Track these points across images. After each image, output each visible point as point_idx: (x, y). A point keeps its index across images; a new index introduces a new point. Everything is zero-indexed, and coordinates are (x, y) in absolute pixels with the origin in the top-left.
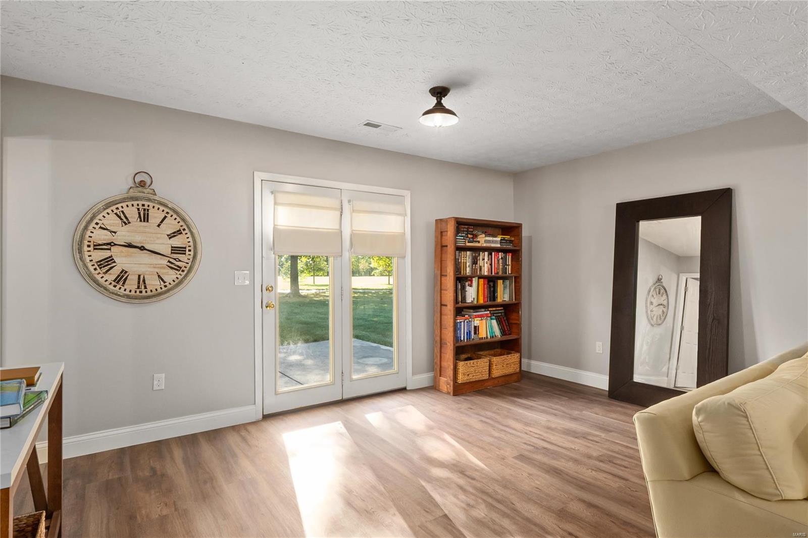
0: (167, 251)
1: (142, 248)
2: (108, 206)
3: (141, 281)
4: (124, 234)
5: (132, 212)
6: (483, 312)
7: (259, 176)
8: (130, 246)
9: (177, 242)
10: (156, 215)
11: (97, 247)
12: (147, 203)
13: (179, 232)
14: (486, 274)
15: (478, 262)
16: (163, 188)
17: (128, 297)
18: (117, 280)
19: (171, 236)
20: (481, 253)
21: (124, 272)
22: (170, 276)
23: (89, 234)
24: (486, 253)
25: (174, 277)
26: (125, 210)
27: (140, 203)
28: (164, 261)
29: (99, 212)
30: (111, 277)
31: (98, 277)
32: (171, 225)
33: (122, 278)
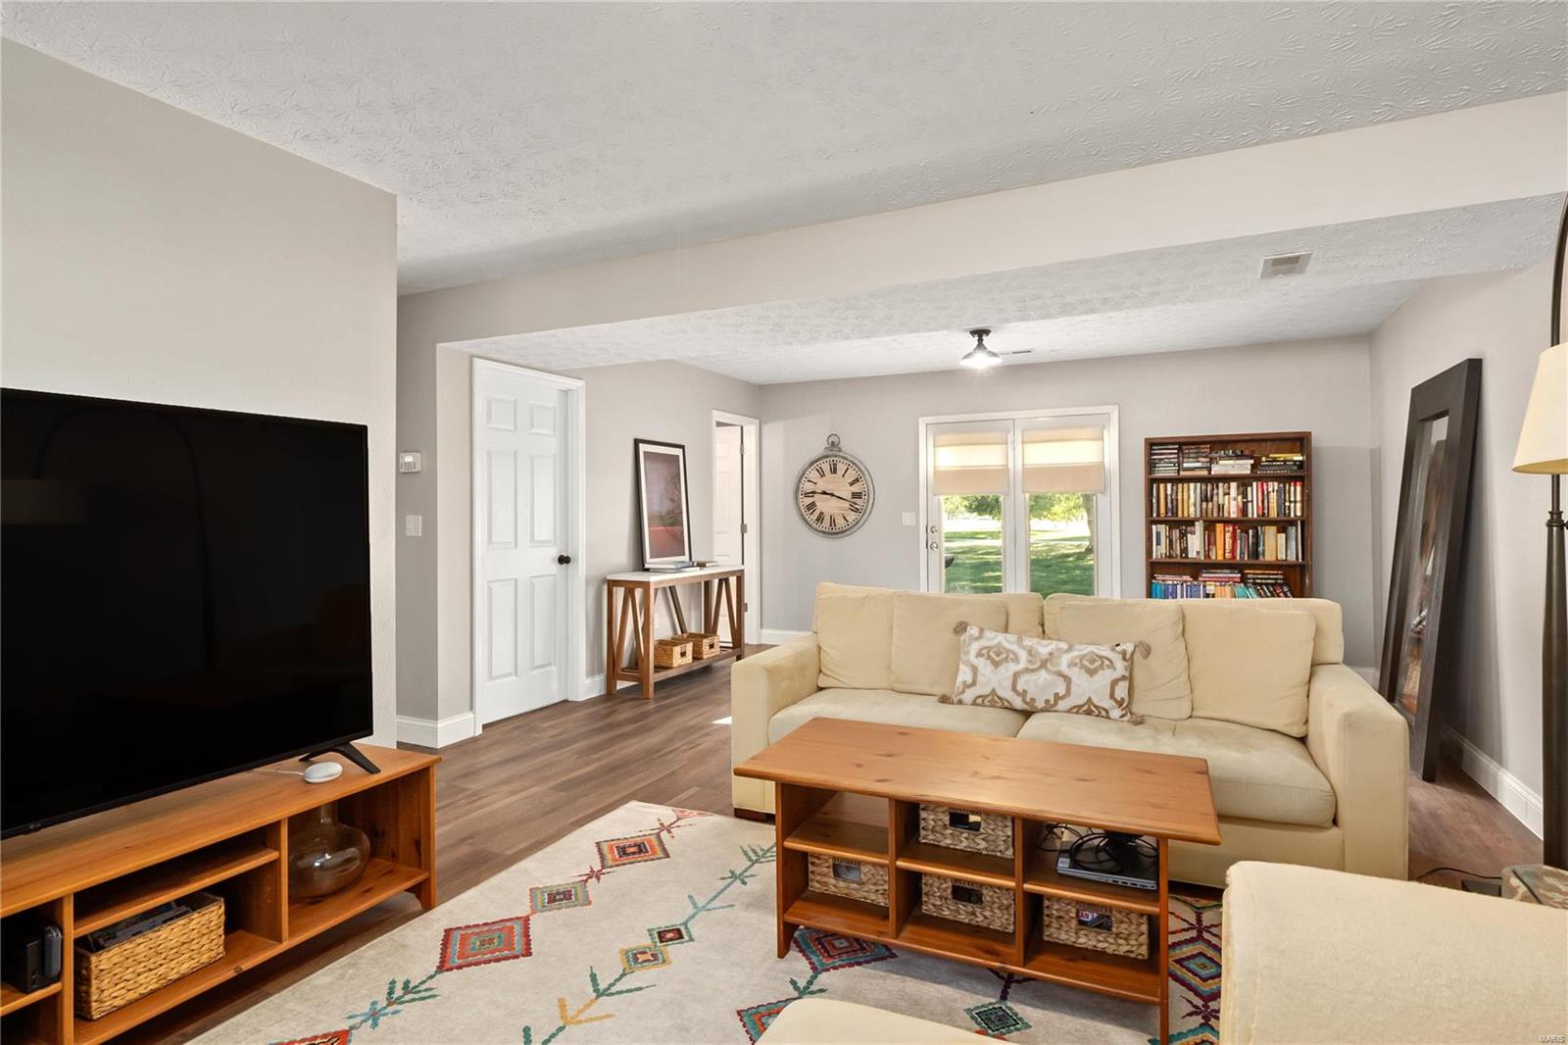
0: (848, 496)
1: (832, 495)
2: (811, 465)
3: (833, 521)
4: (822, 485)
5: (826, 467)
6: (1226, 574)
7: (922, 422)
8: (824, 493)
9: (856, 488)
10: (841, 468)
11: (806, 495)
12: (835, 459)
13: (857, 480)
14: (1233, 515)
15: (1215, 498)
16: (848, 446)
17: (823, 532)
18: (818, 520)
19: (851, 484)
20: (1221, 485)
21: (822, 513)
22: (852, 516)
23: (801, 486)
24: (1234, 485)
25: (854, 518)
26: (823, 466)
27: (831, 459)
28: (847, 505)
29: (806, 470)
30: (814, 517)
31: (807, 517)
32: (852, 475)
33: (820, 519)
